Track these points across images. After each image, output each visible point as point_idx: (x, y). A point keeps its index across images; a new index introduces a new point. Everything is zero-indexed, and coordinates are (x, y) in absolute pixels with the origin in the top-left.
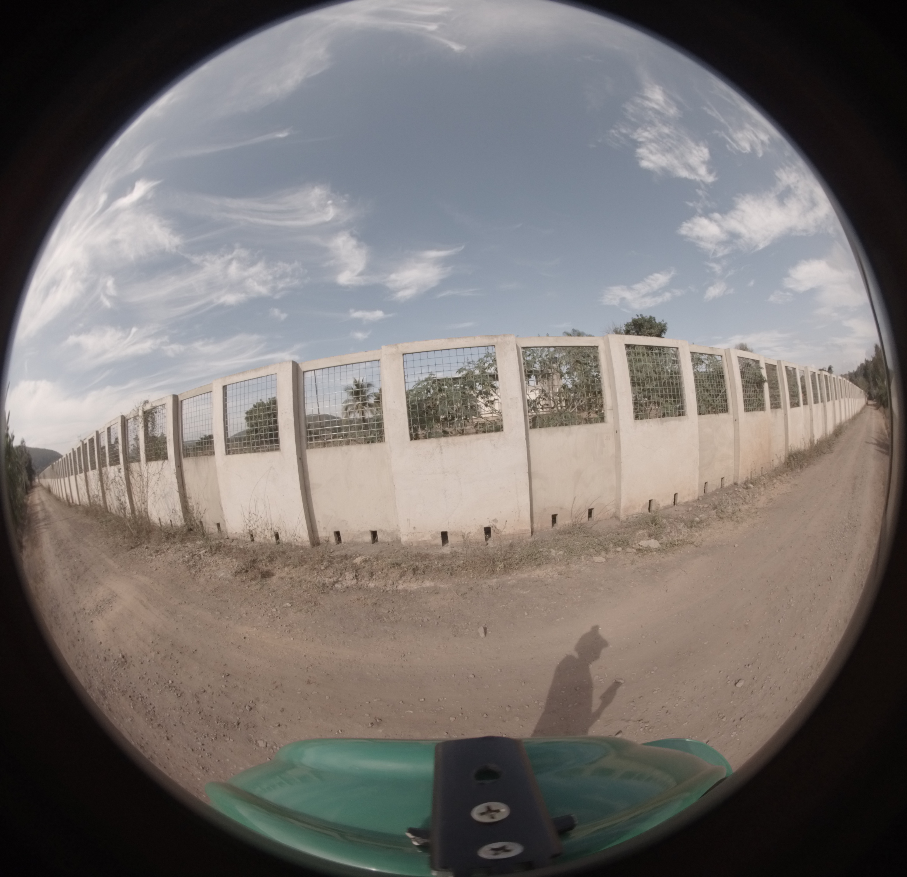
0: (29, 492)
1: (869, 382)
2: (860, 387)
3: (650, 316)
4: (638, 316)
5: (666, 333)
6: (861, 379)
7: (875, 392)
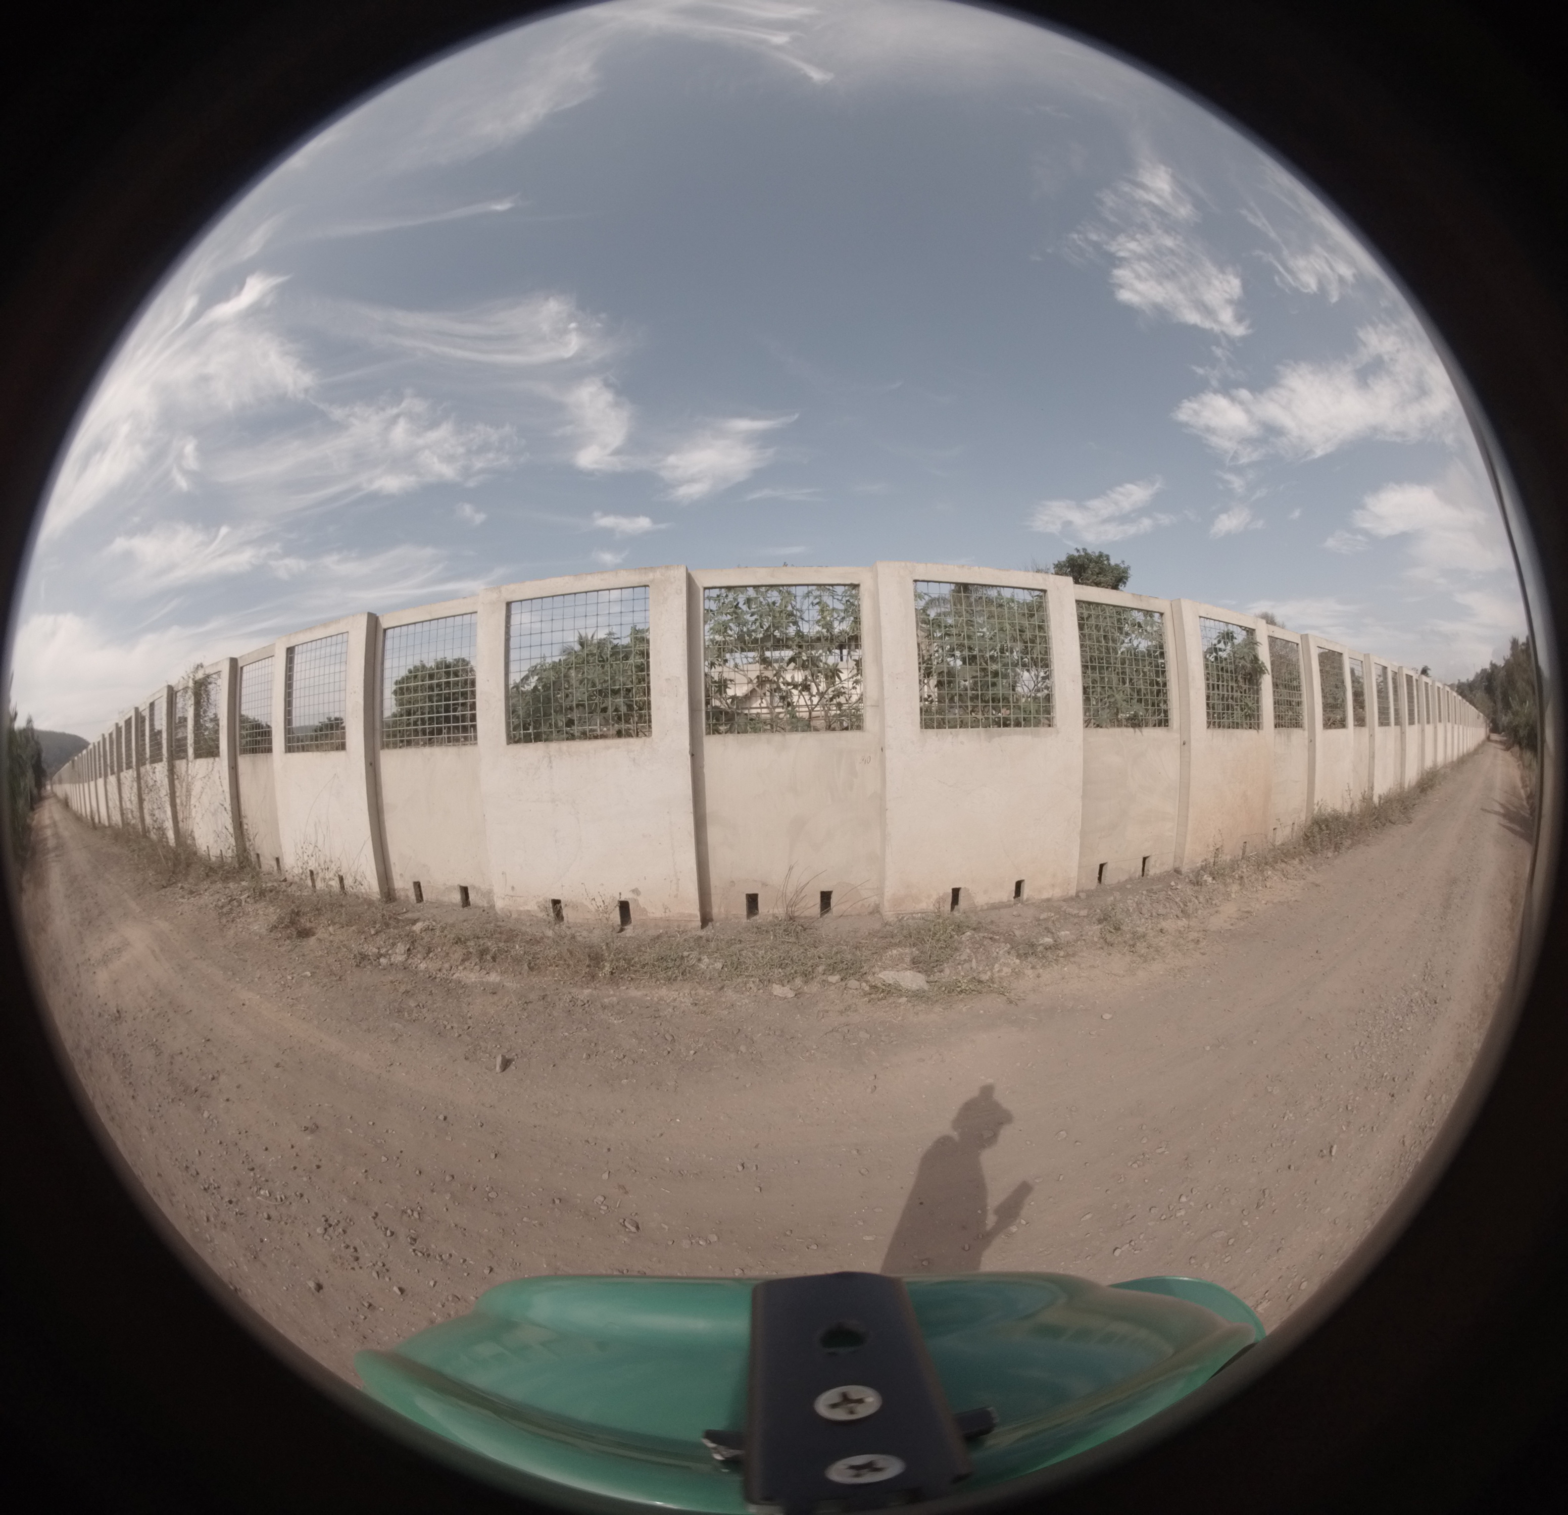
0: (35, 806)
1: (1495, 702)
2: (1477, 708)
3: (1100, 552)
4: (1078, 551)
5: (1128, 583)
6: (1480, 694)
7: (1504, 719)
